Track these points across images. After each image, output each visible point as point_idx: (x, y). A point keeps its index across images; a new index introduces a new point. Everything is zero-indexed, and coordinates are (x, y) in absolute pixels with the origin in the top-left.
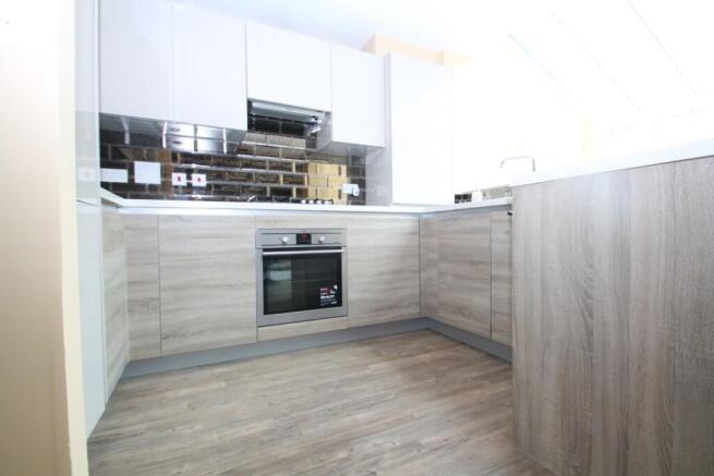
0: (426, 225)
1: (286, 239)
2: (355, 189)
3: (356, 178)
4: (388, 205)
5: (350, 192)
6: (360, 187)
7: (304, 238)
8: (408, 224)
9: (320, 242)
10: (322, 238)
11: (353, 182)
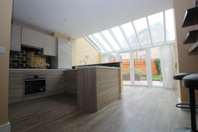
0: (66, 73)
1: (32, 77)
2: (49, 65)
3: (49, 62)
4: (57, 69)
5: (47, 65)
6: (50, 64)
7: (36, 77)
8: (62, 73)
9: (40, 77)
10: (41, 76)
11: (48, 63)
